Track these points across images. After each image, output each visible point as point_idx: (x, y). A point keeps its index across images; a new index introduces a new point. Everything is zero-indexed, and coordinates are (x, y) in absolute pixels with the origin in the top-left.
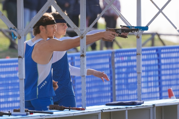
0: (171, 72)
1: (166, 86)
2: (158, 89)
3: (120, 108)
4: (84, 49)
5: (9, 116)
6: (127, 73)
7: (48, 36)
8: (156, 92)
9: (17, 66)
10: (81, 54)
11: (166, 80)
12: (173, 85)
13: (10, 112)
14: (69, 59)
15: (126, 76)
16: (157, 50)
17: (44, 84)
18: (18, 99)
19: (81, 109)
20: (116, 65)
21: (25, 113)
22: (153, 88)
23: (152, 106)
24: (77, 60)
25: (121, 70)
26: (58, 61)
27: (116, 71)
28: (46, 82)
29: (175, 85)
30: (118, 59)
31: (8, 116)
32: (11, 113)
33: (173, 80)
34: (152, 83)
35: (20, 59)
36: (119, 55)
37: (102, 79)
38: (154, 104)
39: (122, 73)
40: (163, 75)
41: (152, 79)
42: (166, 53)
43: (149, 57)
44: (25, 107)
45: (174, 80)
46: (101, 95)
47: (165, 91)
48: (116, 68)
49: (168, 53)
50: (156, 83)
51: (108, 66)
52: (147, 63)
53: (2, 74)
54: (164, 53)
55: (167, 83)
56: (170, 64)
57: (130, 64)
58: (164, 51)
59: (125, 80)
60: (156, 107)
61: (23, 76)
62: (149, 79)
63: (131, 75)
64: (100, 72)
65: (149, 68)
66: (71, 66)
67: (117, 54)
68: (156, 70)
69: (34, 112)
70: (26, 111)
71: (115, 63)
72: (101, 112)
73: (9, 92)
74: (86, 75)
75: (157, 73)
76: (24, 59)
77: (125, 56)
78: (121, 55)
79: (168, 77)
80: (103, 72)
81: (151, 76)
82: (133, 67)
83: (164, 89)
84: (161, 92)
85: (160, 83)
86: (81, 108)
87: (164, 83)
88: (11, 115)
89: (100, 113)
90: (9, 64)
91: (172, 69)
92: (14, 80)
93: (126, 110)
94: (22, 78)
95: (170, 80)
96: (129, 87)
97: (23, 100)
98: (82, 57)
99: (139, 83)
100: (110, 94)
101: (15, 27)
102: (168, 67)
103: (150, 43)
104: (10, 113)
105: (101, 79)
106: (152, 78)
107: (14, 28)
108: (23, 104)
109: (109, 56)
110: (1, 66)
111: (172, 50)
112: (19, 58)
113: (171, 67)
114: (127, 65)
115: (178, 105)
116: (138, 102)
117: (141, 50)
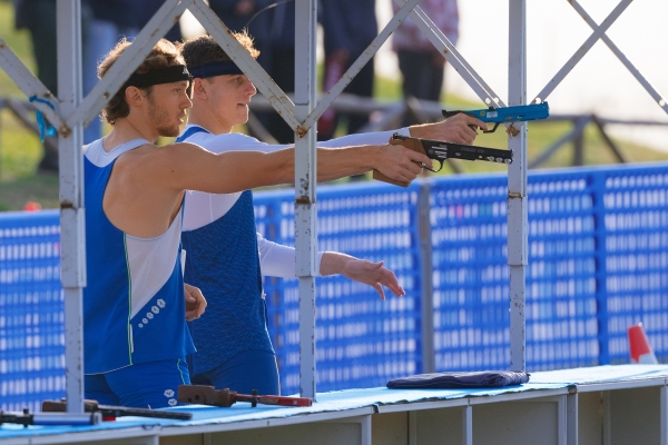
0: (642, 262)
1: (623, 314)
2: (592, 327)
3: (444, 399)
4: (308, 175)
5: (26, 426)
6: (477, 266)
7: (160, 126)
8: (586, 338)
9: (54, 238)
10: (299, 196)
11: (622, 294)
12: (649, 312)
13: (31, 412)
14: (260, 212)
15: (472, 278)
16: (590, 179)
17: (156, 310)
18: (62, 362)
19: (295, 403)
20: (437, 238)
21: (86, 417)
22: (573, 324)
23: (566, 392)
24: (289, 217)
25: (452, 256)
26: (216, 222)
27: (436, 258)
28: (161, 303)
29: (655, 312)
30: (443, 213)
31: (21, 426)
32: (32, 416)
33: (649, 292)
34: (572, 305)
35: (69, 212)
36: (445, 198)
37: (378, 287)
38: (572, 382)
39: (457, 266)
40: (612, 274)
41: (571, 288)
42: (622, 190)
43: (562, 205)
44: (86, 392)
45: (655, 292)
46: (379, 348)
47: (619, 335)
48: (434, 249)
49: (630, 190)
50: (584, 302)
51: (404, 240)
52: (551, 227)
53: (7, 269)
54: (615, 191)
55: (629, 303)
56: (638, 232)
57: (487, 232)
58: (617, 183)
59: (471, 294)
60: (582, 394)
61: (79, 276)
62: (561, 289)
63: (490, 274)
64: (366, 263)
65: (561, 248)
66: (263, 242)
67: (441, 194)
68: (584, 256)
69: (117, 413)
70: (87, 409)
71: (434, 228)
72: (373, 412)
73: (26, 335)
74: (315, 273)
75: (590, 266)
76: (82, 212)
77: (471, 201)
78: (453, 198)
79: (630, 283)
80: (382, 264)
81: (566, 278)
82: (498, 243)
83: (614, 325)
84: (603, 336)
85: (601, 306)
86: (297, 396)
87: (614, 305)
88: (33, 423)
89: (369, 419)
90: (34, 231)
91: (647, 252)
92: (52, 291)
93: (466, 406)
94: (74, 285)
95: (638, 293)
96: (485, 318)
97: (79, 368)
98: (301, 207)
99: (516, 304)
100: (411, 345)
101: (49, 92)
102: (632, 243)
103: (566, 152)
104: (27, 415)
105: (372, 288)
106: (572, 285)
107: (47, 96)
108: (80, 381)
109: (409, 202)
110: (4, 238)
111: (647, 181)
112: (65, 211)
113: (643, 242)
114: (478, 238)
115: (662, 389)
116: (510, 375)
117: (523, 181)
